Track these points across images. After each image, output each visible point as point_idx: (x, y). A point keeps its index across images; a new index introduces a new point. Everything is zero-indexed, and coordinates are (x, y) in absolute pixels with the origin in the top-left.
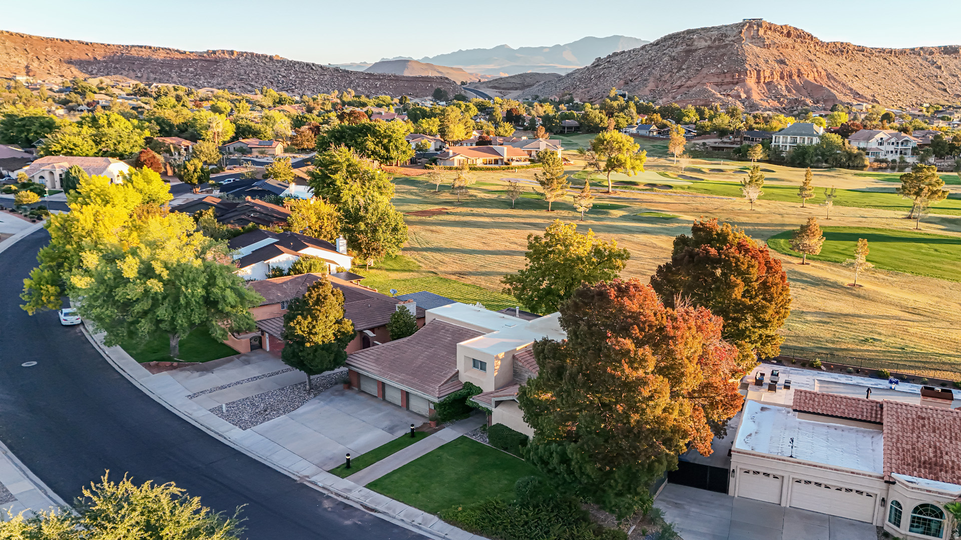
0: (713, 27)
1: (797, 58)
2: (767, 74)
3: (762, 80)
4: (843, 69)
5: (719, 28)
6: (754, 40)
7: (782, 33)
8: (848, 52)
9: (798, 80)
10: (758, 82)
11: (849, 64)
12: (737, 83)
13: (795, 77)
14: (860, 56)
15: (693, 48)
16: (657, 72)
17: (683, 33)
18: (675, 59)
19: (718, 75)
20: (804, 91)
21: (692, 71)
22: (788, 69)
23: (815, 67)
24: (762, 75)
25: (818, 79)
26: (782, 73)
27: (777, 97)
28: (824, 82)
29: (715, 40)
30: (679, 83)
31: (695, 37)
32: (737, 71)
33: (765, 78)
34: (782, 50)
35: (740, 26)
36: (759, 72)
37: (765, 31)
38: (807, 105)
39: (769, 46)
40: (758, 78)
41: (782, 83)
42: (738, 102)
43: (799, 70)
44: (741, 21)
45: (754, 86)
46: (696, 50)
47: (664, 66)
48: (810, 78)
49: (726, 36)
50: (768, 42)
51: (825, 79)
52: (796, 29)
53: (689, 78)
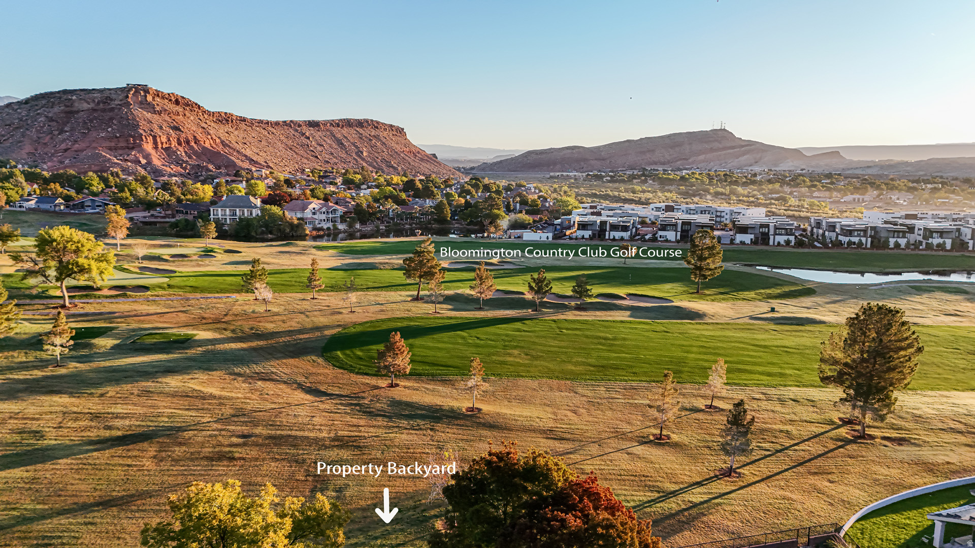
0: (93, 89)
1: (190, 125)
2: (164, 139)
3: (160, 146)
4: (235, 137)
5: (101, 91)
6: (143, 106)
7: (170, 100)
8: (232, 121)
9: (195, 146)
10: (156, 148)
11: (236, 133)
12: (133, 148)
13: (193, 144)
14: (243, 126)
15: (74, 109)
16: (33, 133)
17: (59, 92)
18: (53, 121)
19: (109, 139)
20: (204, 157)
21: (77, 134)
22: (184, 135)
23: (209, 134)
24: (158, 140)
25: (215, 146)
26: (178, 139)
27: (179, 162)
28: (220, 148)
29: (98, 103)
30: (63, 146)
31: (74, 98)
32: (131, 136)
33: (162, 143)
34: (174, 117)
35: (126, 90)
36: (154, 137)
37: (153, 98)
38: (211, 171)
39: (160, 113)
40: (155, 143)
41: (181, 149)
42: (139, 168)
43: (195, 137)
44: (125, 86)
45: (153, 152)
46: (78, 112)
47: (41, 127)
48: (207, 145)
49: (111, 100)
50: (158, 108)
51: (221, 146)
52: (183, 98)
53: (76, 141)
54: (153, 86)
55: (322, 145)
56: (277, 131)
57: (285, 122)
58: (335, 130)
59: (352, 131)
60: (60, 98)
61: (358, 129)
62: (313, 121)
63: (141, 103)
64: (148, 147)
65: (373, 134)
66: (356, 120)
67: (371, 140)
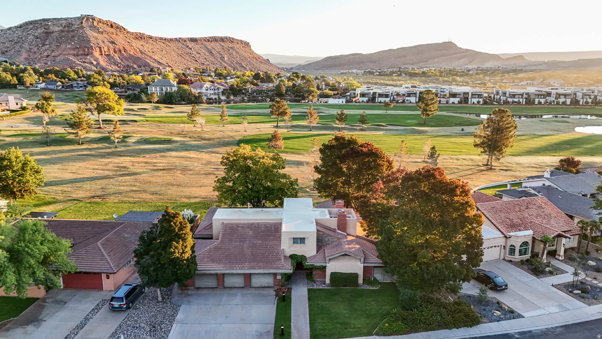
0: (61, 18)
1: (121, 41)
2: (106, 49)
3: (104, 53)
4: (147, 48)
5: (66, 19)
6: (92, 28)
7: (108, 25)
8: (144, 38)
9: (125, 54)
10: (101, 55)
11: (147, 45)
12: (88, 55)
13: (123, 52)
14: (151, 41)
15: (50, 31)
16: (26, 46)
17: (40, 20)
18: (38, 38)
19: (74, 49)
20: (130, 60)
21: (54, 47)
22: (117, 47)
23: (132, 46)
24: (103, 50)
25: (136, 53)
26: (114, 49)
27: (116, 64)
28: (139, 55)
29: (65, 27)
30: (46, 54)
31: (50, 24)
32: (86, 47)
34: (110, 36)
35: (81, 18)
36: (100, 48)
37: (98, 23)
38: (135, 69)
39: (102, 33)
40: (101, 51)
41: (116, 55)
42: (93, 67)
43: (124, 48)
44: (80, 16)
45: (100, 57)
46: (53, 32)
47: (32, 42)
48: (132, 53)
49: (72, 25)
50: (101, 30)
51: (140, 54)
52: (115, 23)
53: (53, 51)
54: (98, 16)
55: (200, 53)
56: (172, 44)
57: (176, 39)
58: (207, 44)
59: (217, 44)
60: (41, 24)
61: (221, 43)
62: (193, 38)
63: (91, 27)
64: (97, 54)
65: (230, 46)
66: (220, 37)
67: (229, 50)
